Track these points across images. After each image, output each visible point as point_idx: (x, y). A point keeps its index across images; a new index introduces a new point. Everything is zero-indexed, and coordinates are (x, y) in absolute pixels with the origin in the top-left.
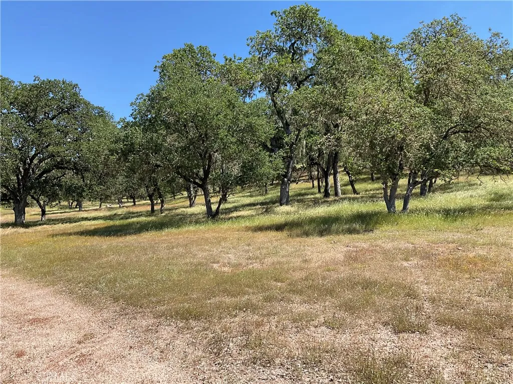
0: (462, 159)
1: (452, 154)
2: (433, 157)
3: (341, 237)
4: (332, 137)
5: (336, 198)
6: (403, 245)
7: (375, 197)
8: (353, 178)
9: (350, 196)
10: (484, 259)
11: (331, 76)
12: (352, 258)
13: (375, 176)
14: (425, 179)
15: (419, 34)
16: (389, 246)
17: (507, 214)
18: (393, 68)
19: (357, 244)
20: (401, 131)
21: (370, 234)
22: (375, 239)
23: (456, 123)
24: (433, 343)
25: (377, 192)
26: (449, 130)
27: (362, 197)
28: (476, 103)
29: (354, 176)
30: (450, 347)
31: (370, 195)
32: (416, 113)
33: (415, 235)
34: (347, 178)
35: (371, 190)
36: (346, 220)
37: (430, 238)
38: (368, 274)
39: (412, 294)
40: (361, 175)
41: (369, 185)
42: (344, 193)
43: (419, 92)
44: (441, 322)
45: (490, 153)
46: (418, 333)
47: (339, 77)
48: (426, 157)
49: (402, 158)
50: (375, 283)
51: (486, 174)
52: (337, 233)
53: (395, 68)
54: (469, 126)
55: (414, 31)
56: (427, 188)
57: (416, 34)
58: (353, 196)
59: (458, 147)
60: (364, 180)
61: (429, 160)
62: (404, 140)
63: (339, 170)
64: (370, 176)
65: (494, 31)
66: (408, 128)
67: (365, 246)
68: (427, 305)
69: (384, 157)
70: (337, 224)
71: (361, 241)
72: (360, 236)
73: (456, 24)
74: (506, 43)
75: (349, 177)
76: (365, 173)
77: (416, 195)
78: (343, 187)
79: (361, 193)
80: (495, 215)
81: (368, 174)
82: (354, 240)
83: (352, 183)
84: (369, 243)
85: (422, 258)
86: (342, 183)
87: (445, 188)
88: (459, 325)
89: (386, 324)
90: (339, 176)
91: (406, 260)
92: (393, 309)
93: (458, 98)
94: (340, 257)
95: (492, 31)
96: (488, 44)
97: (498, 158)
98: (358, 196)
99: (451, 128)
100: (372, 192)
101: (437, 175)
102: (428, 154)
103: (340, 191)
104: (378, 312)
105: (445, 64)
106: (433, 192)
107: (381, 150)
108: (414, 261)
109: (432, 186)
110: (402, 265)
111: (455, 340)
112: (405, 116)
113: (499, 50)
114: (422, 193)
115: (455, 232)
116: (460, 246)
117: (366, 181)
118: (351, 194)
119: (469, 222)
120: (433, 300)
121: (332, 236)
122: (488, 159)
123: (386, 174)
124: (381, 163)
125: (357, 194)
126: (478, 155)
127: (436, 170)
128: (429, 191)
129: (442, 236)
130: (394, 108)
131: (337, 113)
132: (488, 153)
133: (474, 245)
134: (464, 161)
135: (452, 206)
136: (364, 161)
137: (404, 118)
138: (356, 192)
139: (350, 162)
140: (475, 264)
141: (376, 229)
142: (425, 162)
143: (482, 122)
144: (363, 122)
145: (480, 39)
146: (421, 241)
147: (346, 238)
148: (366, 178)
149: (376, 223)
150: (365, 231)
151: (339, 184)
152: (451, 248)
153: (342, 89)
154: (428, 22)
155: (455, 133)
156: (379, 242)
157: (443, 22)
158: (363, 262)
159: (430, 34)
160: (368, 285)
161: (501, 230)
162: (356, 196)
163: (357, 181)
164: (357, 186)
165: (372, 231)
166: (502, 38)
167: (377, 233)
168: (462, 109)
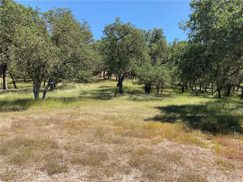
0: (72, 75)
1: (68, 72)
2: (59, 72)
3: (9, 113)
4: (4, 55)
5: (4, 90)
6: (44, 116)
7: (27, 91)
8: (15, 80)
9: (12, 89)
10: (84, 122)
11: (5, 20)
12: (16, 126)
13: (26, 80)
14: (54, 83)
15: (53, 12)
16: (37, 117)
17: (89, 100)
18: (41, 24)
19: (18, 117)
20: (45, 58)
21: (26, 111)
22: (29, 114)
23: (70, 58)
24: (73, 178)
25: (28, 88)
26: (66, 61)
27: (20, 91)
28: (79, 50)
29: (15, 79)
30: (82, 178)
31: (24, 89)
32: (53, 50)
33: (50, 111)
34: (11, 80)
35: (24, 87)
36: (11, 103)
37: (57, 112)
38: (27, 136)
39: (54, 146)
40: (19, 78)
41: (23, 84)
42: (9, 88)
43: (53, 40)
44: (74, 162)
45: (84, 73)
46: (63, 172)
47: (10, 21)
48: (55, 72)
49: (44, 71)
50: (32, 141)
51: (82, 83)
52: (6, 111)
53: (42, 24)
54: (75, 60)
55: (50, 11)
56: (53, 87)
57: (51, 12)
58: (14, 89)
59: (70, 69)
60: (20, 82)
61: (57, 74)
62: (46, 62)
63: (7, 75)
64: (24, 80)
65: (85, 20)
66: (48, 57)
67: (24, 118)
68: (64, 152)
69: (34, 70)
70: (6, 105)
71: (21, 115)
72: (20, 112)
73: (69, 13)
74: (89, 27)
75: (13, 79)
76: (21, 78)
77: (48, 91)
78: (9, 85)
79: (19, 88)
80: (85, 101)
81: (23, 79)
82: (16, 114)
83: (14, 82)
84: (25, 116)
85: (56, 123)
86: (8, 82)
87: (61, 88)
88: (83, 163)
89: (42, 170)
90: (6, 78)
91: (47, 125)
92: (46, 158)
93: (71, 46)
94: (9, 126)
95: (84, 20)
96: (83, 25)
97: (87, 76)
98: (17, 90)
99: (67, 60)
100: (25, 88)
101: (60, 81)
102: (56, 71)
103: (7, 87)
104: (36, 161)
105: (66, 28)
106: (56, 89)
107: (33, 66)
108: (52, 125)
109: (55, 87)
110: (46, 128)
111: (84, 173)
112: (47, 50)
113: (86, 29)
114: (51, 90)
115: (68, 109)
116: (72, 116)
117: (21, 82)
118: (13, 88)
119: (74, 104)
120: (66, 148)
121: (2, 113)
122: (83, 76)
123: (35, 79)
124: (33, 73)
125: (17, 89)
126: (79, 74)
127: (60, 79)
128: (54, 89)
129: (63, 111)
130: (42, 45)
131: (8, 42)
132: (83, 73)
133: (78, 115)
134: (72, 76)
135: (66, 96)
136: (21, 72)
137: (47, 51)
138: (16, 87)
139: (13, 71)
140: (81, 125)
141: (29, 108)
142: (55, 74)
143: (81, 59)
144: (24, 49)
145: (79, 22)
146: (53, 114)
147: (12, 114)
148: (22, 80)
149: (29, 105)
150: (23, 109)
151: (6, 83)
152: (68, 117)
153: (12, 29)
154: (57, 8)
155: (69, 62)
156: (32, 116)
157: (64, 10)
158: (23, 129)
159: (57, 14)
160: (28, 143)
161: (88, 108)
162: (16, 89)
163: (17, 81)
164: (17, 84)
165: (27, 109)
166: (88, 24)
167: (30, 110)
168: (73, 52)
